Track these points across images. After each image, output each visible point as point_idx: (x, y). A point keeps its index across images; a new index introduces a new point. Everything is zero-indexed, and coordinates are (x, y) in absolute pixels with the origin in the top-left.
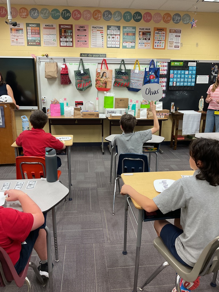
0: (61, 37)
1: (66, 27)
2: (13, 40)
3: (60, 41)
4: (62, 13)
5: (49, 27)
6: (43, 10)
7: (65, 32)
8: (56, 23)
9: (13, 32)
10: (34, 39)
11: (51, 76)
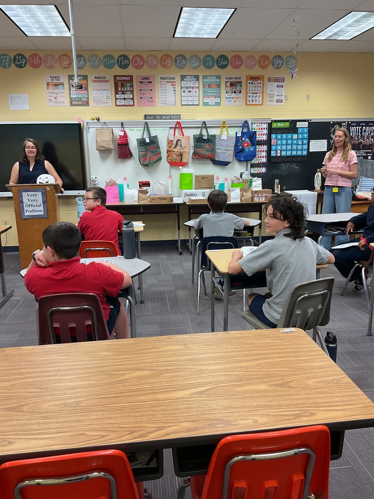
0: (116, 93)
1: (124, 78)
2: (50, 98)
3: (116, 99)
4: (118, 60)
5: (100, 79)
6: (92, 56)
7: (123, 85)
8: (110, 74)
9: (50, 87)
10: (79, 96)
11: (104, 147)
